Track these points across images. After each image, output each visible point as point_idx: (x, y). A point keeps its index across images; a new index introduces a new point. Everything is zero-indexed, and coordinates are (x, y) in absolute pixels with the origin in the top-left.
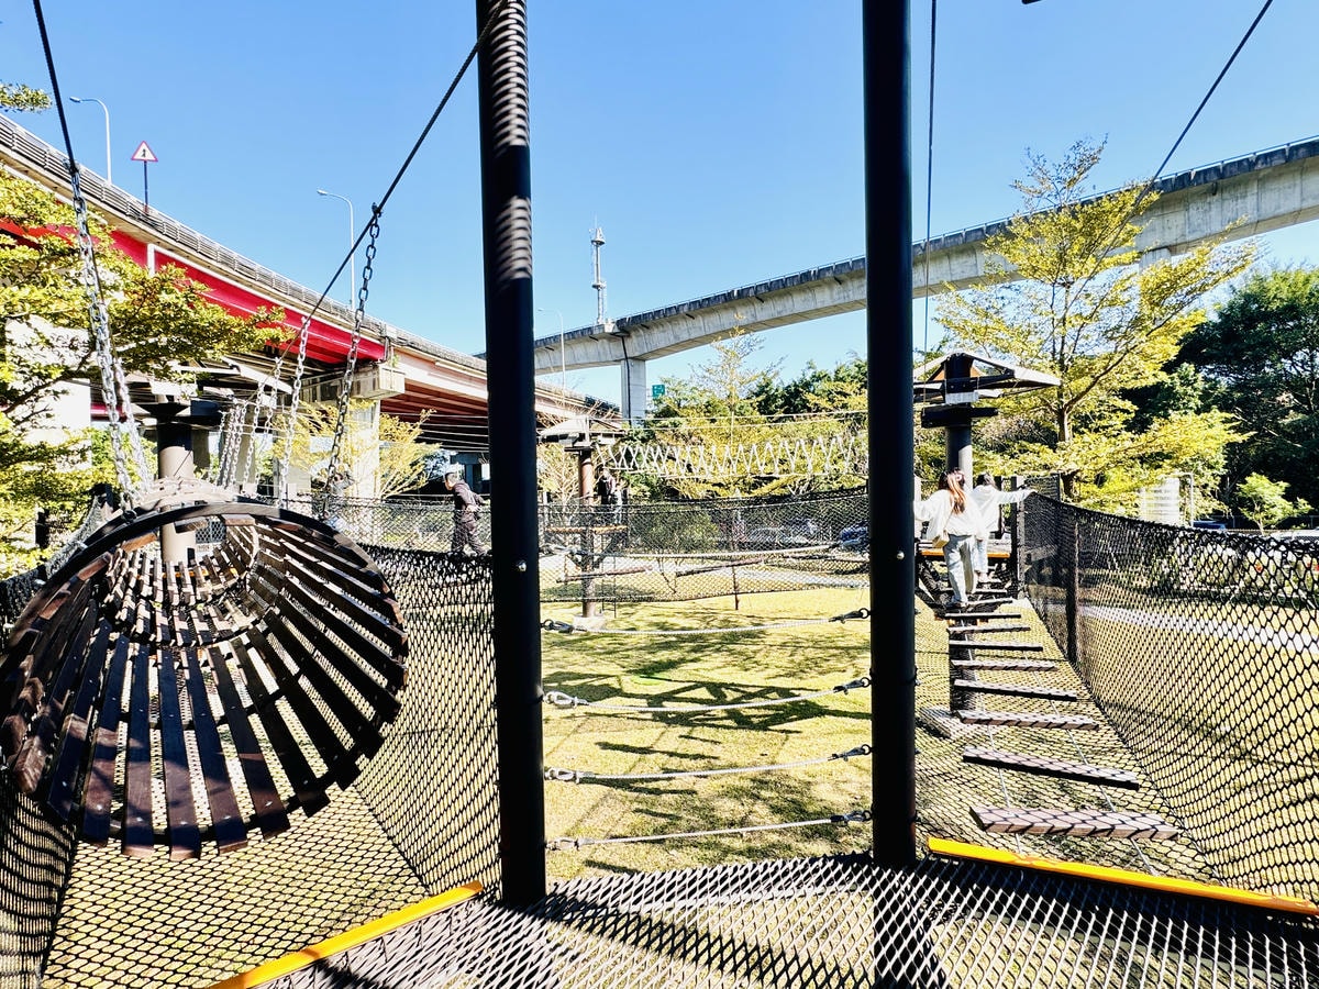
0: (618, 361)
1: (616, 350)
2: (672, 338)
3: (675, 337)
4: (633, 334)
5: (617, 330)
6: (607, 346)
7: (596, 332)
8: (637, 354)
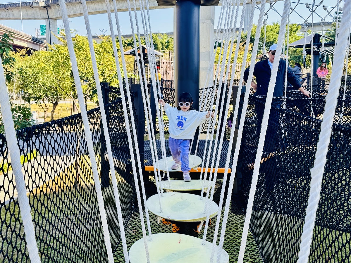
0: (45, 19)
1: (44, 13)
2: (72, 12)
3: (74, 11)
4: (52, 7)
5: (45, 5)
6: (38, 12)
7: (35, 5)
8: (54, 17)
